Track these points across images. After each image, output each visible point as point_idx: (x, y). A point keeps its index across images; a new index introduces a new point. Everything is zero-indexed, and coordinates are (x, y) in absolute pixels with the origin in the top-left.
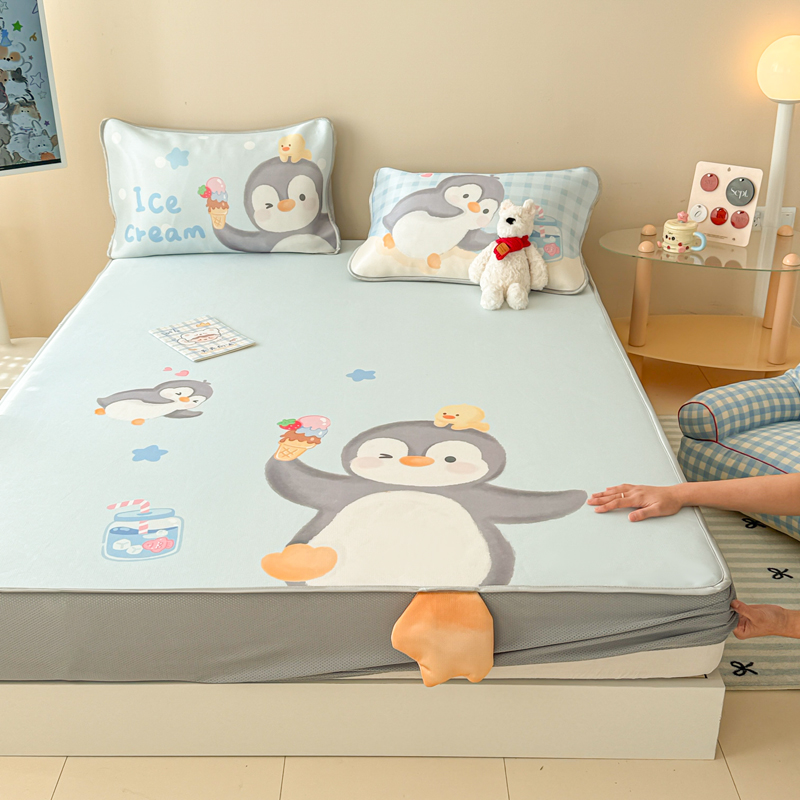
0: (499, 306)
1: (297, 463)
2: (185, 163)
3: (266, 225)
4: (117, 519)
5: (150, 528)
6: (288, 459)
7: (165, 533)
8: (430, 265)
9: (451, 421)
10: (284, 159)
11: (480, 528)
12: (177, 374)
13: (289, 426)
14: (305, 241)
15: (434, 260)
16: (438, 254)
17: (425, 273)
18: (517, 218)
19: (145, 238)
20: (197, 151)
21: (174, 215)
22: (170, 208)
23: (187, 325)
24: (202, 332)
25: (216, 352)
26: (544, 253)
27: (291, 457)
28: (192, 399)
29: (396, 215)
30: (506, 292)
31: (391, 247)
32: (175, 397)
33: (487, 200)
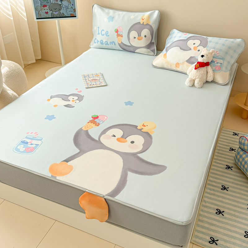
0: (191, 86)
1: (87, 132)
2: (112, 21)
3: (133, 44)
4: (27, 138)
5: (32, 143)
6: (85, 129)
7: (35, 145)
8: (176, 66)
9: (143, 127)
10: (141, 23)
11: (122, 172)
12: (78, 92)
13: (94, 118)
14: (144, 50)
15: (177, 65)
16: (179, 63)
17: (174, 68)
18: (205, 56)
19: (99, 43)
20: (116, 17)
21: (107, 37)
22: (106, 34)
23: (93, 75)
24: (95, 78)
25: (94, 86)
26: (214, 69)
27: (87, 129)
28: (75, 101)
29: (170, 47)
30: (194, 81)
31: (165, 58)
32: (71, 100)
33: (200, 46)
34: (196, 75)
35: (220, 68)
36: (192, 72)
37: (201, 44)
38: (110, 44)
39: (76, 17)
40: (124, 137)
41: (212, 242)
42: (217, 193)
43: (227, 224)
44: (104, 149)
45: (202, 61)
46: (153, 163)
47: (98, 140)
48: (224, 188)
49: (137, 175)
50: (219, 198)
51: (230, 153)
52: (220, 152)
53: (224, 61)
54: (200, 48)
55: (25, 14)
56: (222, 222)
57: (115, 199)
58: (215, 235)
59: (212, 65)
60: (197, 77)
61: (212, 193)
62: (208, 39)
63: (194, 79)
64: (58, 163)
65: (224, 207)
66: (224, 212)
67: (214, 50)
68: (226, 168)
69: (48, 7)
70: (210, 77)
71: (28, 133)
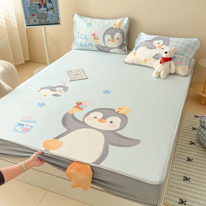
0: (157, 77)
1: (73, 115)
2: (90, 27)
3: (108, 45)
4: (22, 121)
5: (27, 125)
6: (71, 113)
7: (30, 127)
9: (120, 110)
10: (114, 28)
11: (104, 145)
12: (63, 84)
13: (78, 104)
14: (117, 50)
15: (145, 60)
16: (147, 59)
17: (143, 64)
18: (168, 52)
19: (79, 45)
20: (93, 24)
21: (86, 40)
22: (85, 38)
23: (75, 70)
24: (77, 73)
25: (76, 79)
26: (176, 63)
27: (73, 113)
28: (62, 91)
29: (139, 47)
30: (160, 73)
31: (135, 56)
32: (58, 90)
33: (164, 45)
34: (161, 68)
35: (181, 62)
36: (158, 66)
37: (164, 43)
38: (88, 46)
39: (59, 24)
40: (104, 118)
41: (181, 203)
42: (183, 164)
43: (193, 188)
44: (88, 128)
45: (166, 57)
46: (129, 137)
47: (82, 121)
48: (189, 160)
49: (117, 147)
50: (185, 168)
51: (192, 131)
52: (184, 131)
53: (183, 57)
54: (164, 46)
55: (16, 22)
56: (189, 187)
57: (99, 166)
58: (183, 197)
59: (174, 60)
60: (162, 70)
61: (179, 164)
62: (170, 39)
63: (159, 71)
64: (50, 140)
65: (190, 175)
66: (190, 178)
67: (175, 47)
68: (190, 144)
69: (36, 16)
70: (173, 69)
71: (23, 117)
